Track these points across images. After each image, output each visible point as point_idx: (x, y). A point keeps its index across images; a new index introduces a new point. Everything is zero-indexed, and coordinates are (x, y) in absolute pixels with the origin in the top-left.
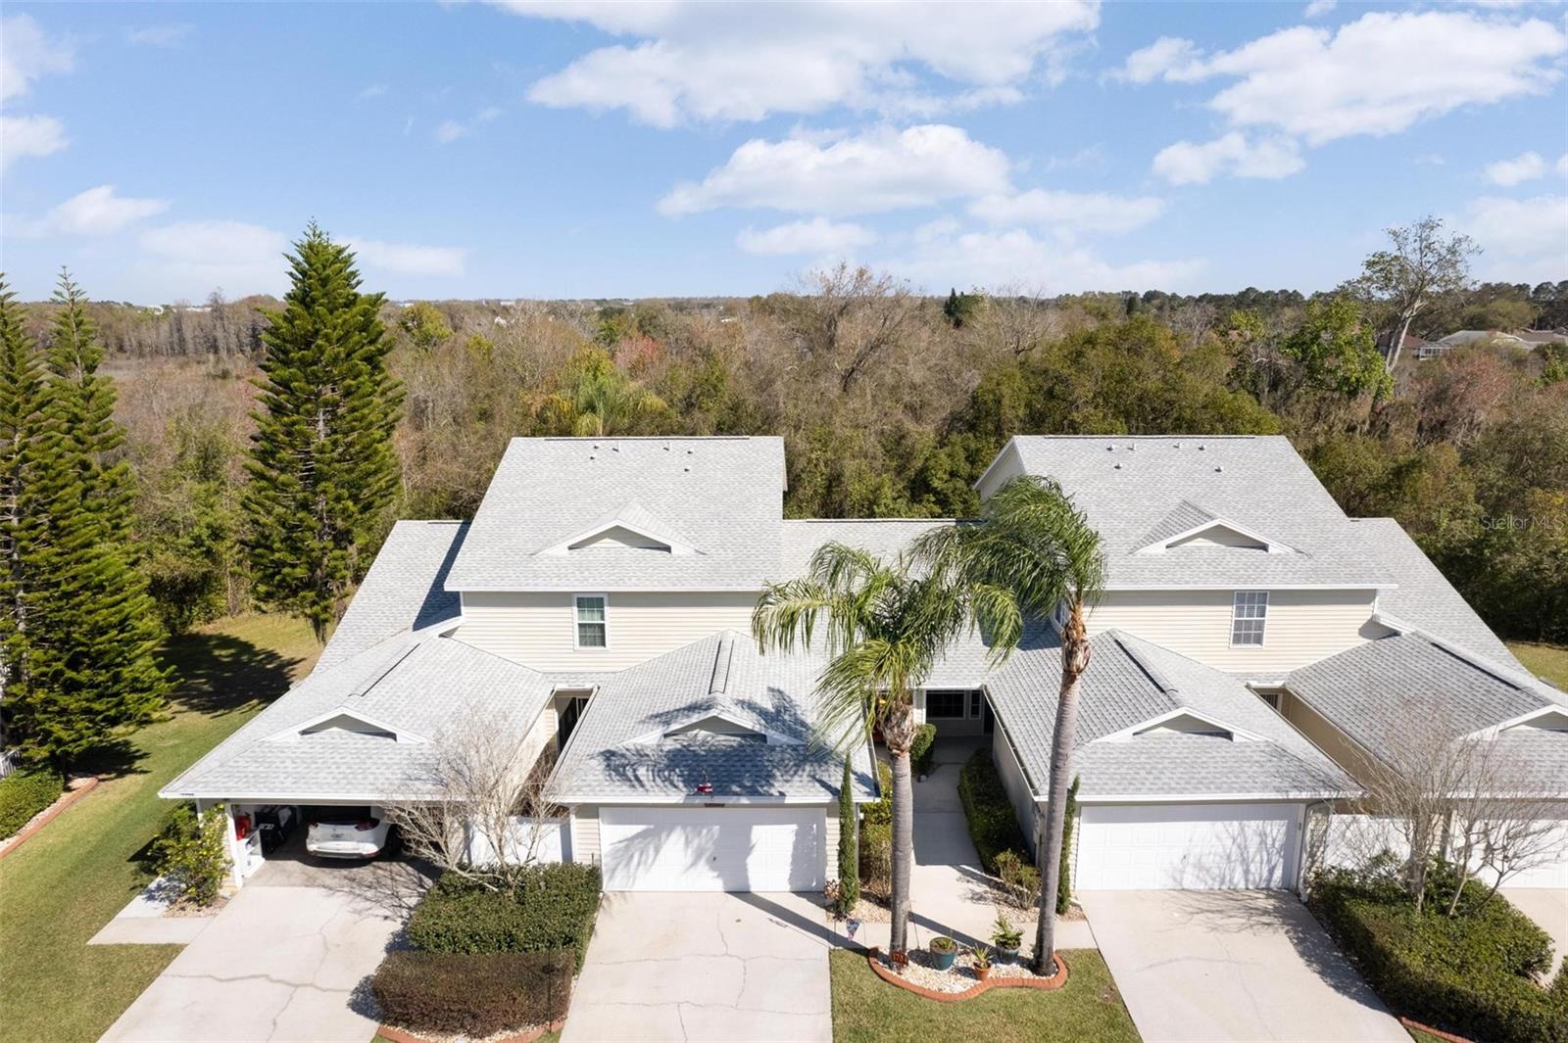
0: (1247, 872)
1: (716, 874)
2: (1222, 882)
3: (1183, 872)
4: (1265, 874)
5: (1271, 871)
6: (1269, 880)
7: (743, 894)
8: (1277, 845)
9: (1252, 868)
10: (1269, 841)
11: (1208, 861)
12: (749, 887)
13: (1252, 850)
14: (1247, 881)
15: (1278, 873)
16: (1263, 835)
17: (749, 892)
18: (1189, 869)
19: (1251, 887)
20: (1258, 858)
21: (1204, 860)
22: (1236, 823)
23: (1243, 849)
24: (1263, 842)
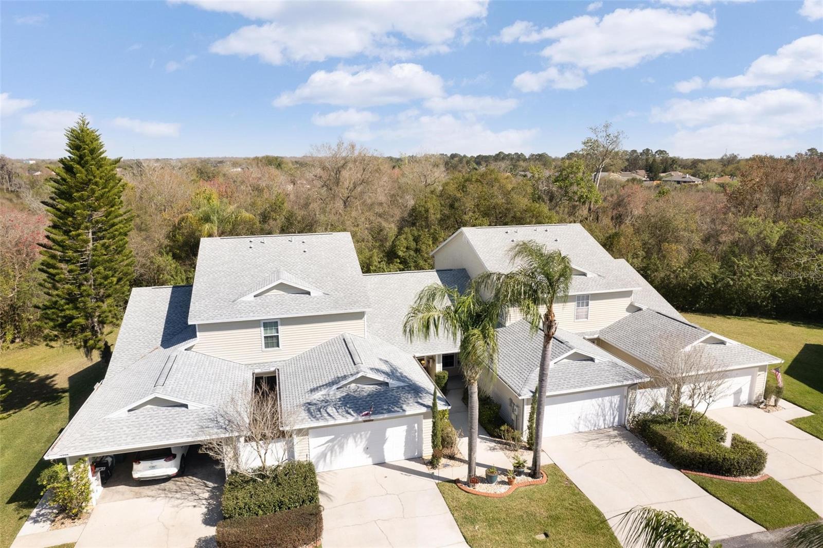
0: (604, 420)
1: (368, 456)
2: (595, 426)
3: (579, 424)
4: (612, 420)
5: (614, 419)
6: (613, 423)
7: (383, 464)
8: (616, 406)
9: (607, 417)
10: (613, 405)
11: (589, 417)
12: (385, 460)
13: (607, 410)
14: (605, 424)
15: (617, 419)
16: (611, 403)
17: (385, 463)
18: (582, 422)
19: (606, 427)
20: (609, 414)
21: (588, 416)
22: (600, 399)
23: (603, 410)
24: (611, 406)
